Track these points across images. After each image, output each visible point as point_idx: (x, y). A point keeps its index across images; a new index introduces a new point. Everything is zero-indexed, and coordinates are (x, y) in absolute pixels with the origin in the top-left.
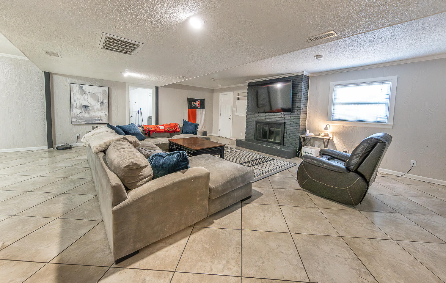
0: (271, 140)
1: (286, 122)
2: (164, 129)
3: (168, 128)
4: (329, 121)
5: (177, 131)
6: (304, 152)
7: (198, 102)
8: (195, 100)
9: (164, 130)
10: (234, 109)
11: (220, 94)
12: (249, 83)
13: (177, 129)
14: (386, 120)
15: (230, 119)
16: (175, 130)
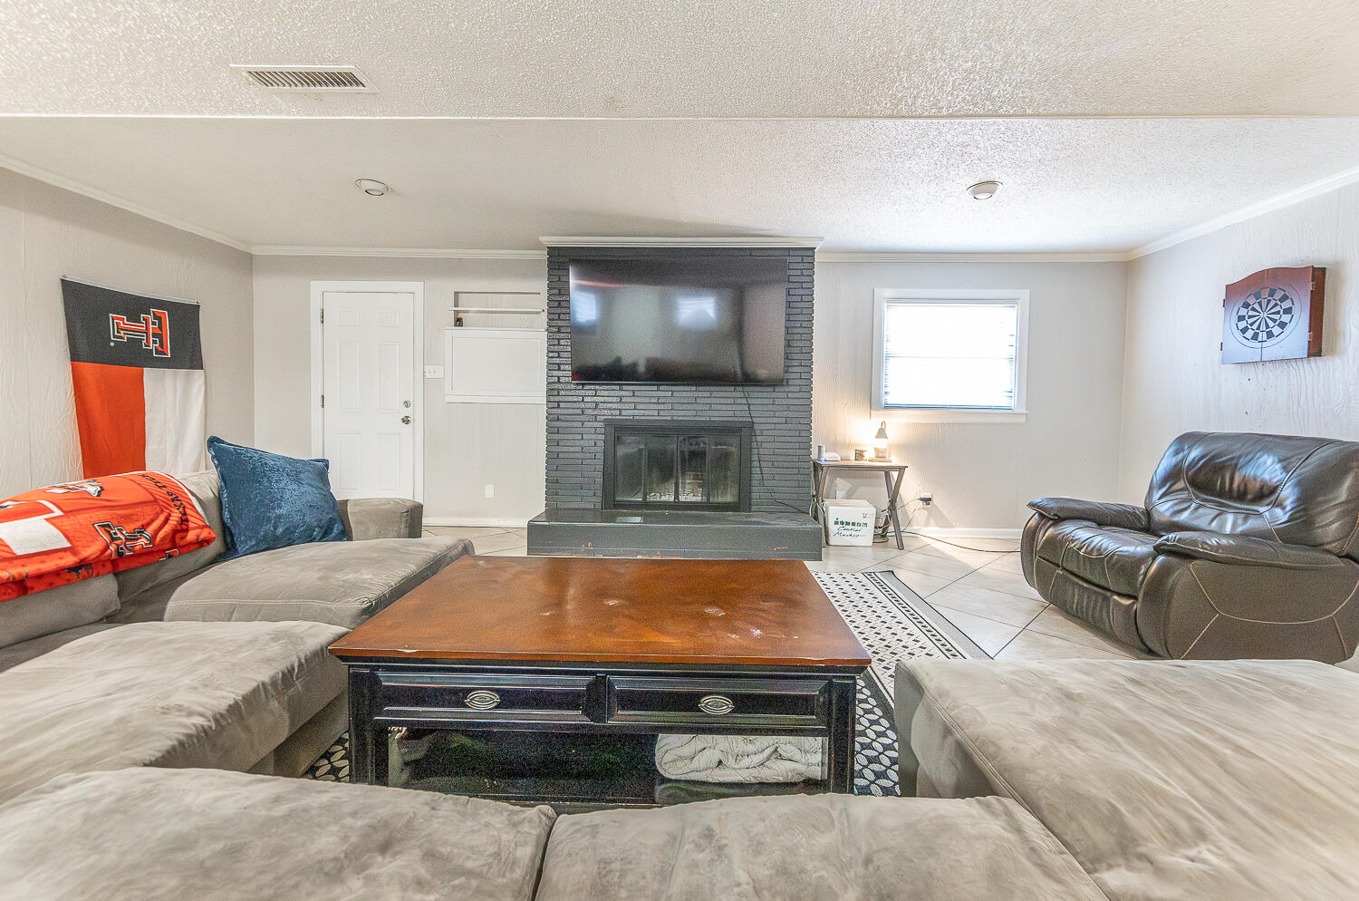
0: (664, 498)
1: (755, 420)
2: (72, 550)
3: (106, 527)
4: (878, 410)
5: (191, 536)
6: (836, 523)
7: (151, 318)
8: (135, 306)
9: (70, 560)
10: (434, 372)
11: (316, 286)
12: (552, 250)
13: (184, 520)
14: (1011, 403)
15: (406, 421)
16: (175, 532)
